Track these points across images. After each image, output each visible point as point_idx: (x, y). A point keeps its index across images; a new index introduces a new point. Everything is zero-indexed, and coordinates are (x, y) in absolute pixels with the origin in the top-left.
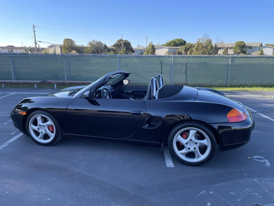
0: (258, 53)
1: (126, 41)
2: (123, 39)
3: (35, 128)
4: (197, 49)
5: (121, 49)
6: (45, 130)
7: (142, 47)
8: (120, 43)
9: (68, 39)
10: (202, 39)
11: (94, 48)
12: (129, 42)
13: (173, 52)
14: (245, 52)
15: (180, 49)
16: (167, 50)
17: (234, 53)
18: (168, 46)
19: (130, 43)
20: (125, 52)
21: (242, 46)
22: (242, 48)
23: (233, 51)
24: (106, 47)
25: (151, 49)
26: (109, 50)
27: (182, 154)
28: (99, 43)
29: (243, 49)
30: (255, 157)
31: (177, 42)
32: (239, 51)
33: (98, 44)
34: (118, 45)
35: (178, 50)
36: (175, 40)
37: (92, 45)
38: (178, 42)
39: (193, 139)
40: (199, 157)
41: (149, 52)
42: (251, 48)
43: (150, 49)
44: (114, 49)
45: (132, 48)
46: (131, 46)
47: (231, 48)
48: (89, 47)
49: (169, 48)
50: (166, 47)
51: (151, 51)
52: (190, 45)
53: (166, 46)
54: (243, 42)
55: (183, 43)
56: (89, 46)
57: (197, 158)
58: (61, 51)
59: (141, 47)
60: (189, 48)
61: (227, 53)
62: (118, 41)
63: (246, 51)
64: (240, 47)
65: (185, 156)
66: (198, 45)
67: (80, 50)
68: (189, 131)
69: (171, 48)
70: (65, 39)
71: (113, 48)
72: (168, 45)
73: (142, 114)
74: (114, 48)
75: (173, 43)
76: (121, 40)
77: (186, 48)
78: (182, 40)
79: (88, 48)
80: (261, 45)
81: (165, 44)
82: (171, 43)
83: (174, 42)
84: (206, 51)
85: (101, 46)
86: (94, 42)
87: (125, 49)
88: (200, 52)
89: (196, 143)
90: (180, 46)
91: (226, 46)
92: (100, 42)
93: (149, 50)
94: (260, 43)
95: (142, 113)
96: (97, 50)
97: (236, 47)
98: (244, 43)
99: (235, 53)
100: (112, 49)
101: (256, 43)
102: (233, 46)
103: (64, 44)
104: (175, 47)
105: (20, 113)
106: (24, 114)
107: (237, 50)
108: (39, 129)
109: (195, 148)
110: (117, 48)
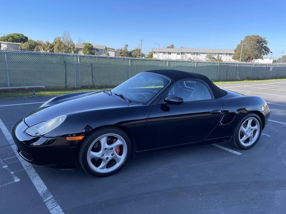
4: (58, 48)
6: (112, 154)
10: (63, 37)
15: (23, 46)
16: (6, 46)
18: (4, 41)
21: (90, 48)
22: (91, 49)
23: (83, 52)
29: (92, 51)
31: (16, 37)
32: (88, 52)
35: (21, 47)
36: (13, 34)
38: (18, 37)
39: (250, 126)
40: (252, 141)
42: (97, 50)
47: (81, 49)
49: (8, 43)
50: (3, 42)
52: (35, 43)
53: (1, 40)
54: (90, 44)
55: (24, 39)
60: (34, 45)
63: (94, 53)
64: (89, 49)
65: (244, 142)
68: (248, 121)
69: (10, 44)
72: (5, 39)
73: (220, 113)
75: (11, 38)
77: (30, 45)
78: (23, 35)
80: (106, 48)
82: (9, 38)
83: (13, 37)
89: (252, 130)
90: (20, 42)
94: (105, 46)
95: (220, 111)
97: (85, 49)
98: (91, 46)
101: (102, 46)
102: (82, 47)
104: (15, 43)
105: (68, 139)
106: (80, 138)
107: (86, 52)
108: (102, 155)
109: (251, 134)
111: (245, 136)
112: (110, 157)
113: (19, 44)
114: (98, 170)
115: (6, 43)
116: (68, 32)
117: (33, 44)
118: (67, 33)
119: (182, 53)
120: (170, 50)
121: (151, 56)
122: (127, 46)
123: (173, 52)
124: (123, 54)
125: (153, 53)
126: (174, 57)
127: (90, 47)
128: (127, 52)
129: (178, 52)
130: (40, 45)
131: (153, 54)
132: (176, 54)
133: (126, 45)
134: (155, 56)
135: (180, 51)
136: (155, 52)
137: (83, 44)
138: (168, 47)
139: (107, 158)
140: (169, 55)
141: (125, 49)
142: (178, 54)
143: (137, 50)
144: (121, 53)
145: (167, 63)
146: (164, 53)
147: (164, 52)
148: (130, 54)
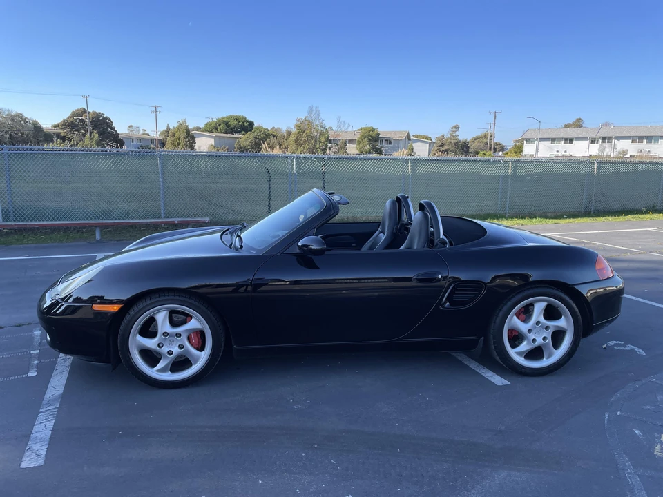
0: (405, 153)
1: (98, 115)
2: (90, 110)
3: (151, 343)
4: (296, 141)
5: (84, 135)
6: (181, 347)
7: (141, 132)
8: (80, 120)
10: (307, 119)
12: (107, 118)
13: (227, 147)
14: (379, 151)
15: (243, 139)
16: (212, 141)
17: (358, 152)
18: (211, 131)
19: (110, 120)
20: (98, 144)
21: (373, 137)
22: (374, 141)
23: (357, 148)
24: (37, 128)
25: (184, 138)
26: (49, 137)
27: (519, 354)
28: (15, 116)
29: (376, 144)
30: (611, 343)
31: (233, 123)
32: (368, 147)
33: (12, 119)
34: (76, 124)
35: (239, 141)
36: (227, 117)
38: (236, 122)
39: (542, 319)
40: (550, 356)
41: (179, 144)
42: (389, 142)
43: (182, 137)
44: (62, 135)
45: (117, 134)
46: (113, 129)
47: (351, 141)
49: (216, 136)
50: (208, 134)
51: (183, 141)
52: (265, 133)
53: (205, 130)
54: (374, 130)
55: (247, 127)
57: (548, 358)
59: (139, 131)
60: (264, 137)
61: (346, 152)
62: (74, 114)
63: (381, 147)
64: (370, 140)
65: (525, 358)
66: (299, 132)
68: (533, 306)
69: (220, 137)
71: (59, 131)
72: (212, 128)
73: (439, 280)
74: (63, 133)
75: (223, 126)
76: (85, 111)
77: (256, 138)
78: (245, 118)
80: (408, 136)
81: (202, 126)
82: (219, 125)
83: (227, 124)
84: (317, 146)
85: (22, 125)
87: (96, 135)
88: (304, 147)
89: (547, 328)
90: (240, 132)
91: (343, 137)
92: (20, 116)
93: (179, 138)
94: (405, 132)
95: (440, 277)
96: (11, 135)
97: (362, 140)
98: (376, 132)
99: (362, 152)
100: (58, 135)
101: (399, 132)
102: (355, 138)
104: (229, 135)
105: (96, 307)
106: (116, 308)
107: (363, 147)
108: (161, 345)
109: (544, 339)
110: (71, 131)
111: (525, 343)
112: (176, 350)
113: (237, 136)
114: (153, 372)
115: (213, 135)
116: (317, 108)
117: (262, 136)
118: (314, 108)
119: (604, 139)
120: (571, 133)
121: (519, 149)
122: (457, 128)
123: (580, 136)
124: (446, 148)
125: (525, 142)
126: (581, 149)
127: (374, 135)
128: (457, 144)
129: (594, 136)
130: (274, 136)
131: (523, 144)
132: (587, 143)
133: (455, 127)
134: (529, 150)
135: (599, 135)
136: (528, 140)
137: (359, 130)
138: (566, 126)
139: (170, 353)
140: (568, 145)
141: (451, 135)
142: (594, 141)
143: (485, 136)
144: (441, 146)
145: (510, 165)
146: (553, 140)
147: (553, 137)
148: (464, 148)
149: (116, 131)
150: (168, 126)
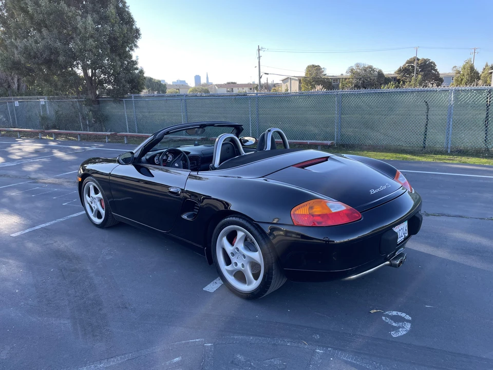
1: (425, 61)
5: (412, 77)
8: (412, 66)
9: (313, 66)
11: (357, 79)
12: (432, 63)
19: (434, 64)
20: (420, 83)
24: (380, 74)
26: (386, 81)
28: (367, 68)
33: (365, 70)
34: (406, 71)
37: (354, 73)
44: (398, 78)
45: (439, 74)
46: (436, 70)
48: (348, 77)
56: (349, 75)
58: (300, 88)
62: (409, 62)
67: (331, 84)
70: (309, 67)
71: (396, 75)
74: (398, 76)
76: (415, 59)
79: (346, 79)
85: (371, 73)
86: (358, 66)
87: (420, 76)
92: (370, 67)
96: (363, 81)
100: (395, 79)
103: (306, 74)
110: (404, 75)
149: (438, 72)
150: (487, 64)
